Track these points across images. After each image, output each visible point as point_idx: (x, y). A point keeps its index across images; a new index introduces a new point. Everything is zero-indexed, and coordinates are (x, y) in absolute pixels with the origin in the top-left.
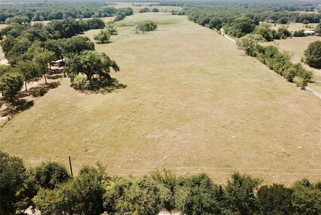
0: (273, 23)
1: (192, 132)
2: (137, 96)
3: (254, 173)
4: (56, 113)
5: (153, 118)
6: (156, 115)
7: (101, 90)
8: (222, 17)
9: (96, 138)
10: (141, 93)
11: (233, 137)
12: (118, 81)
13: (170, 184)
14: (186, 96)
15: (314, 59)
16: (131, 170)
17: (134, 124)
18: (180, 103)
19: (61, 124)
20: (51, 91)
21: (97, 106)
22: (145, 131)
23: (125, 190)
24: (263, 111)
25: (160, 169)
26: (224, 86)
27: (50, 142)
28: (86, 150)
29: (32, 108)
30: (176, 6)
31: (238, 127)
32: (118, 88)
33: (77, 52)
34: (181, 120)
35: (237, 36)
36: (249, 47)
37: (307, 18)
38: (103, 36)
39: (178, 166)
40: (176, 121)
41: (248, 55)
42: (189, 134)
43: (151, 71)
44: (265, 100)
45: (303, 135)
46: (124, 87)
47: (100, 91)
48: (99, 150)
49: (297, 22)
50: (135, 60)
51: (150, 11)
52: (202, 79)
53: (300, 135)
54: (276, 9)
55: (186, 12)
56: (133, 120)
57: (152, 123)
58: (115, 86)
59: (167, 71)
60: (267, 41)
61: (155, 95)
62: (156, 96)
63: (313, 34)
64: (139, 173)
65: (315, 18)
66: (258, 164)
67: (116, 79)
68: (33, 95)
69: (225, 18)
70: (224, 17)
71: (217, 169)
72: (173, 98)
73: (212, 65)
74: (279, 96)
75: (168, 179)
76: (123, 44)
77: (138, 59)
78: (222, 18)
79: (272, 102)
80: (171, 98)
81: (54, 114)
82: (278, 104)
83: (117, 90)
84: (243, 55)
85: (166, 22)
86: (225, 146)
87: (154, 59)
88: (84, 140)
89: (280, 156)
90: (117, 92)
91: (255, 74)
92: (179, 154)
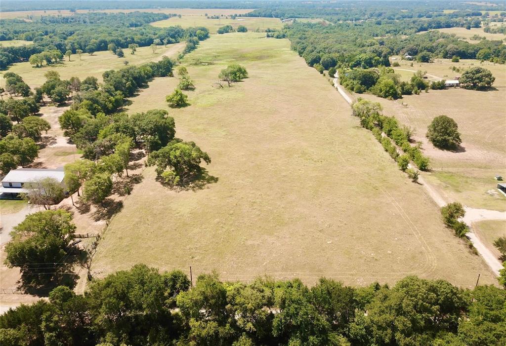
0: (410, 60)
1: (290, 237)
2: (232, 193)
3: (341, 277)
4: (151, 217)
5: (251, 222)
6: (254, 218)
7: (191, 185)
8: (338, 52)
9: (199, 244)
10: (235, 189)
11: (328, 242)
12: (208, 172)
13: (270, 287)
14: (284, 193)
15: (438, 138)
16: (236, 276)
17: (234, 229)
18: (279, 203)
19: (161, 229)
20: (136, 187)
21: (192, 208)
22: (245, 236)
23: (241, 291)
24: (364, 212)
25: (262, 275)
26: (328, 178)
27: (156, 249)
28: (193, 258)
29: (123, 210)
30: (272, 17)
31: (334, 231)
32: (210, 183)
33: (157, 135)
34: (280, 224)
35: (355, 90)
36: (363, 118)
37: (458, 52)
38: (179, 97)
39: (276, 271)
40: (274, 225)
41: (363, 127)
42: (287, 240)
43: (244, 155)
44: (368, 197)
45: (396, 239)
46: (216, 180)
47: (190, 187)
48: (204, 257)
49: (445, 58)
50: (224, 138)
51: (234, 31)
52: (303, 167)
53: (393, 239)
54: (423, 25)
55: (288, 33)
56: (231, 225)
57: (251, 228)
58: (206, 179)
59: (263, 155)
60: (392, 98)
61: (251, 192)
62: (252, 194)
63: (457, 85)
64: (243, 278)
65: (470, 51)
66: (347, 269)
67: (205, 169)
68: (119, 193)
69: (343, 54)
70: (341, 53)
71: (311, 273)
72: (271, 195)
73: (317, 146)
74: (385, 192)
75: (269, 283)
76: (204, 108)
77: (227, 135)
78: (338, 55)
79: (376, 199)
80: (269, 195)
81: (150, 218)
82: (381, 203)
83: (209, 185)
84: (357, 126)
85: (258, 54)
86: (320, 252)
87: (247, 136)
88: (188, 247)
89: (368, 261)
90: (208, 188)
91: (365, 159)
92: (277, 260)
